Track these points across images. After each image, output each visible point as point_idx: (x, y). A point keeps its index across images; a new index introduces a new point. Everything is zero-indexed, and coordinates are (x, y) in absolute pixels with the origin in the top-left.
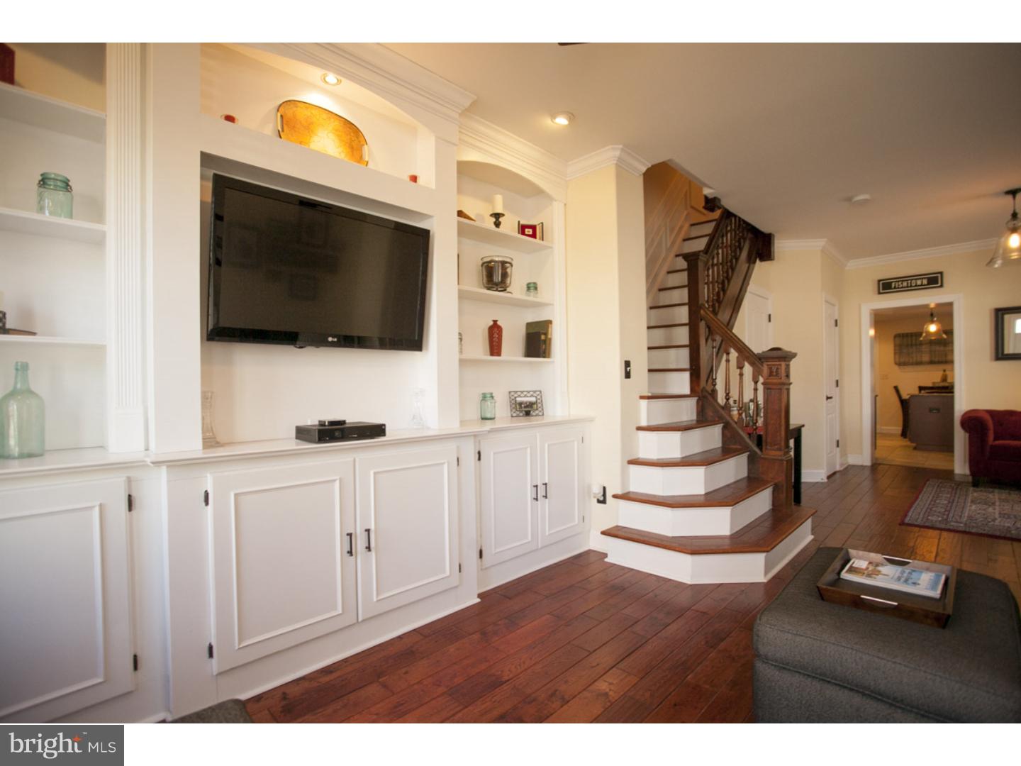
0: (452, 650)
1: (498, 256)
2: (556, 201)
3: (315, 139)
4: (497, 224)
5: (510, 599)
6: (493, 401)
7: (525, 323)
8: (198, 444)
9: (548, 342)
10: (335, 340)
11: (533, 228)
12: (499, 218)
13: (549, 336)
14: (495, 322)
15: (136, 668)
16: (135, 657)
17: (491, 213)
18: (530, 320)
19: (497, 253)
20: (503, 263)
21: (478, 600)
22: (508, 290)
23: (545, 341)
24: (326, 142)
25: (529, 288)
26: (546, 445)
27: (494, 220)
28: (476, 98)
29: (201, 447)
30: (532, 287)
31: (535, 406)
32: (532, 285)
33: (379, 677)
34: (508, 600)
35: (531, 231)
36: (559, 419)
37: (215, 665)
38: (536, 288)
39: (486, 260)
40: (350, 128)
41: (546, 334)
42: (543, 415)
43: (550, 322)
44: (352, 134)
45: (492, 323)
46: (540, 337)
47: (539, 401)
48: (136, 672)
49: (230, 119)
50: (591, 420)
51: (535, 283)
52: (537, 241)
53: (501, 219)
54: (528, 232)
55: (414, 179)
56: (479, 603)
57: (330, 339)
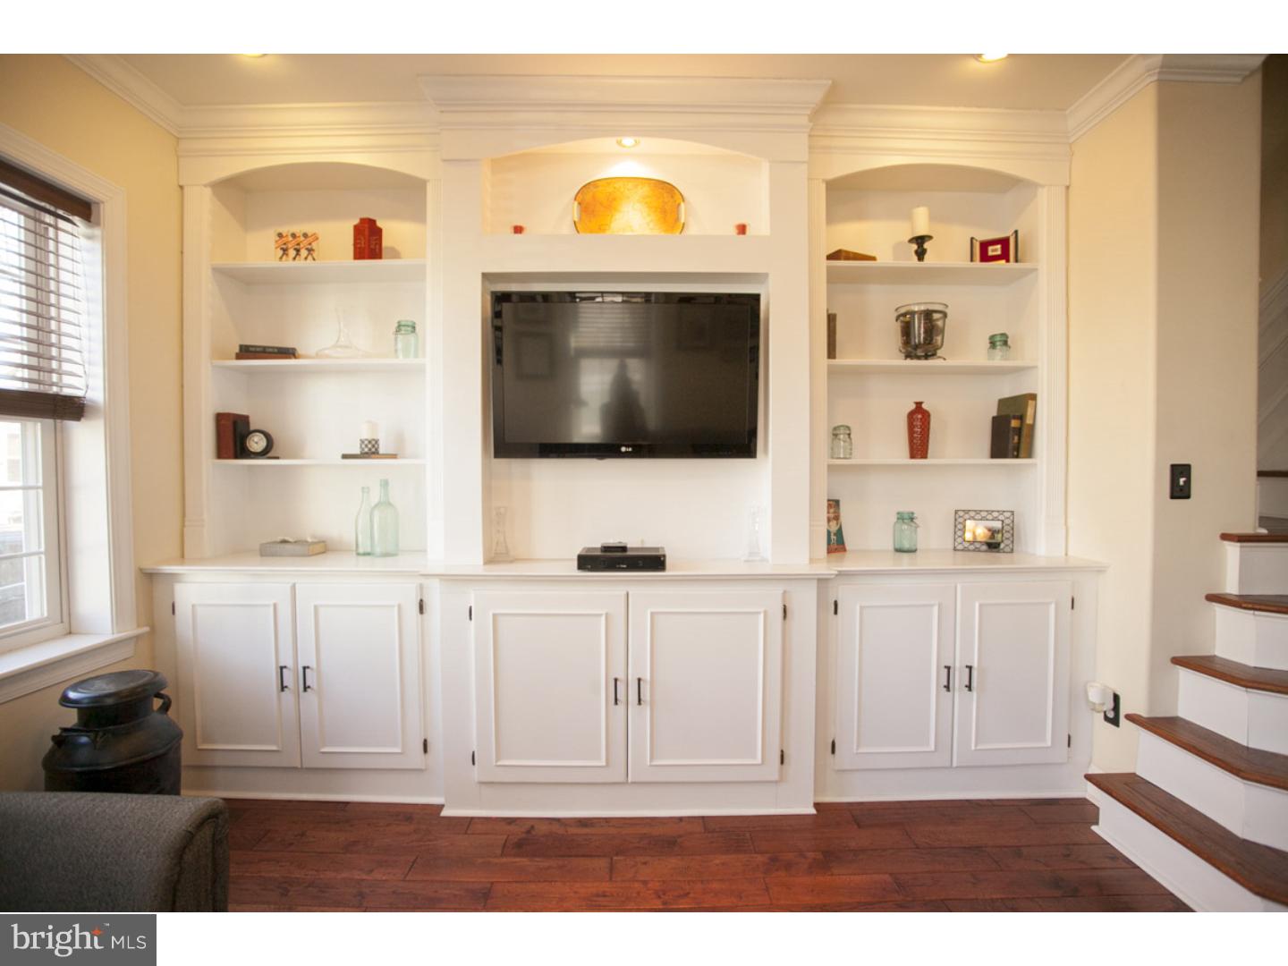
0: (717, 862)
1: (918, 304)
2: (1043, 186)
3: (618, 216)
4: (921, 254)
5: (859, 826)
6: (913, 525)
7: (997, 400)
8: (480, 559)
9: (1025, 432)
10: (630, 449)
11: (1004, 242)
12: (923, 243)
13: (1029, 421)
14: (919, 404)
15: (425, 750)
16: (425, 741)
17: (910, 237)
18: (1007, 395)
19: (918, 298)
20: (928, 314)
21: (813, 811)
22: (939, 353)
23: (1019, 431)
24: (633, 218)
25: (993, 344)
26: (977, 605)
27: (915, 247)
28: (830, 82)
29: (482, 563)
30: (999, 342)
31: (1000, 535)
32: (998, 338)
33: (617, 855)
34: (856, 827)
35: (999, 250)
36: (1042, 563)
37: (476, 773)
38: (1005, 343)
39: (903, 311)
40: (663, 189)
41: (1021, 418)
42: (1012, 551)
43: (1033, 397)
44: (665, 195)
45: (914, 406)
46: (1010, 422)
47: (1006, 528)
48: (427, 755)
49: (518, 230)
50: (1100, 570)
51: (1004, 335)
52: (1012, 264)
53: (926, 245)
54: (996, 250)
55: (742, 229)
56: (813, 815)
57: (623, 449)
